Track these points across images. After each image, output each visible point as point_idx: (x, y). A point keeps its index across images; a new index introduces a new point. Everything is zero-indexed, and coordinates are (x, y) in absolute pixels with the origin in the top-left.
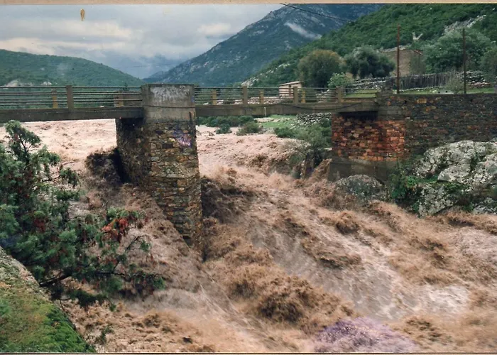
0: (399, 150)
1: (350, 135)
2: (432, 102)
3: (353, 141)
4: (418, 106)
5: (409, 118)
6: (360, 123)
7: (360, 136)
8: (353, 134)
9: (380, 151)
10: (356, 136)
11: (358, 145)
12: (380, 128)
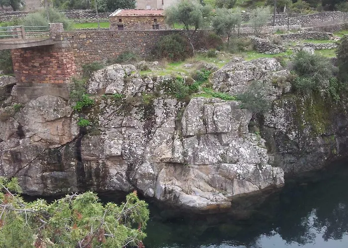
0: (73, 74)
1: (30, 64)
2: (89, 37)
3: (35, 69)
4: (81, 40)
5: (76, 49)
6: (39, 54)
7: (40, 64)
8: (33, 63)
9: (59, 76)
10: (37, 64)
11: (39, 72)
12: (57, 58)
